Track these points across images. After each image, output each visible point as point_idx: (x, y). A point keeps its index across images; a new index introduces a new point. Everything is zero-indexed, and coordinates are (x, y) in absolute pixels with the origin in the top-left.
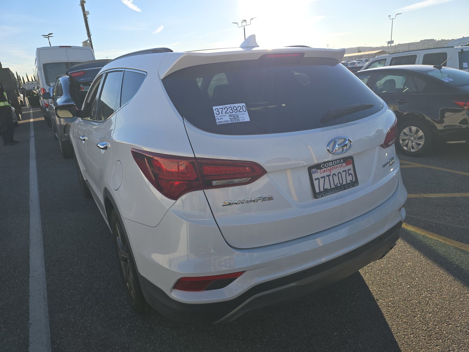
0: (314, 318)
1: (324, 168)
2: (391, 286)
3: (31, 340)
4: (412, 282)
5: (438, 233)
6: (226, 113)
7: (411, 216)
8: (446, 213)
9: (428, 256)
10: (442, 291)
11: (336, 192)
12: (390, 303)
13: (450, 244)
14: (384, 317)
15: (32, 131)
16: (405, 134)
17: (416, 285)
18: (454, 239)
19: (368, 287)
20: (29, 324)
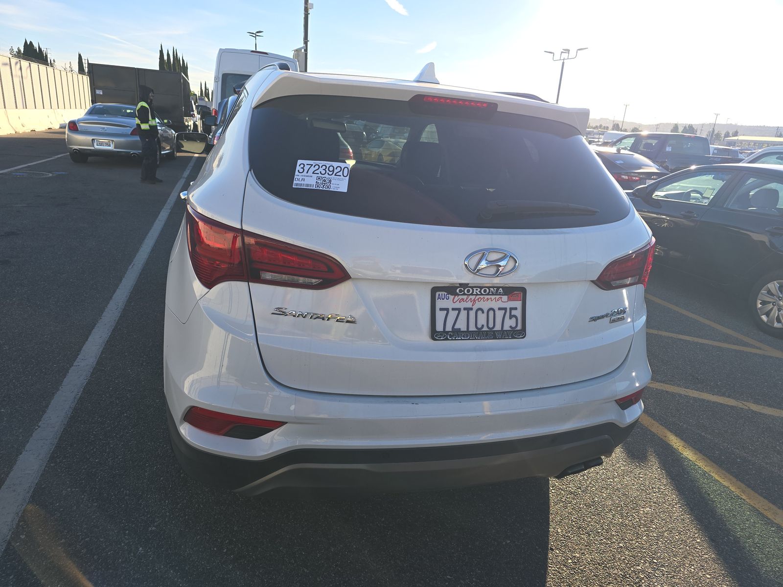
0: (429, 543)
1: (461, 295)
2: (589, 535)
3: (28, 447)
4: (632, 540)
5: (736, 477)
6: (313, 173)
7: (703, 434)
8: (775, 447)
9: (690, 507)
10: (680, 570)
11: (476, 339)
12: (570, 561)
13: (747, 500)
14: (546, 578)
15: (189, 169)
16: (769, 292)
17: (637, 546)
18: (761, 494)
19: (549, 524)
20: (38, 426)
